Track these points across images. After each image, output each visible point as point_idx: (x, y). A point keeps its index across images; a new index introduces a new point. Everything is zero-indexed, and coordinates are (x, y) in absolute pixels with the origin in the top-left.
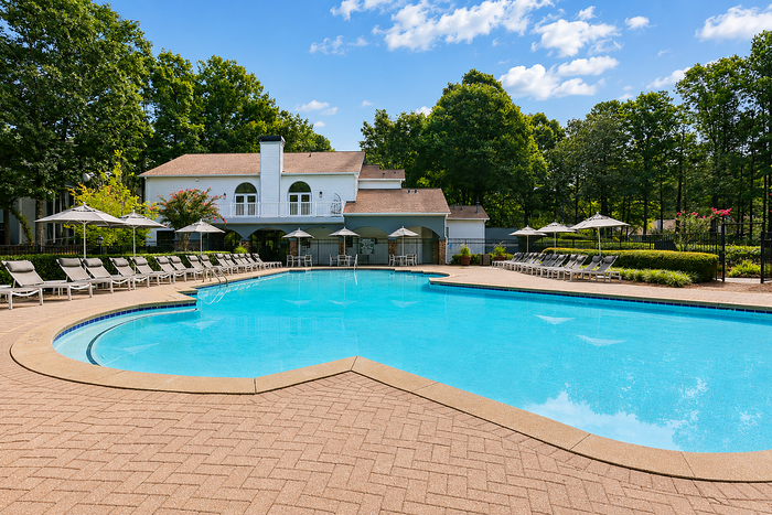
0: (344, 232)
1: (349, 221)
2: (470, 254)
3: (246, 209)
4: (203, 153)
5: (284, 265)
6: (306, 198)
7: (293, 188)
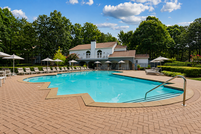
0: (108, 62)
1: (109, 59)
2: (140, 67)
3: (88, 57)
4: (83, 44)
5: (93, 69)
6: (101, 54)
7: (98, 52)
